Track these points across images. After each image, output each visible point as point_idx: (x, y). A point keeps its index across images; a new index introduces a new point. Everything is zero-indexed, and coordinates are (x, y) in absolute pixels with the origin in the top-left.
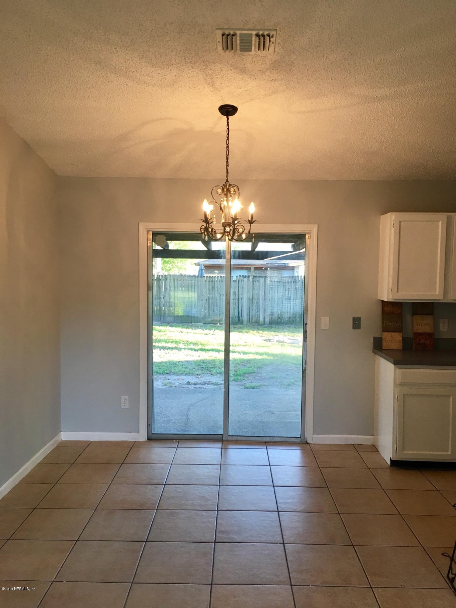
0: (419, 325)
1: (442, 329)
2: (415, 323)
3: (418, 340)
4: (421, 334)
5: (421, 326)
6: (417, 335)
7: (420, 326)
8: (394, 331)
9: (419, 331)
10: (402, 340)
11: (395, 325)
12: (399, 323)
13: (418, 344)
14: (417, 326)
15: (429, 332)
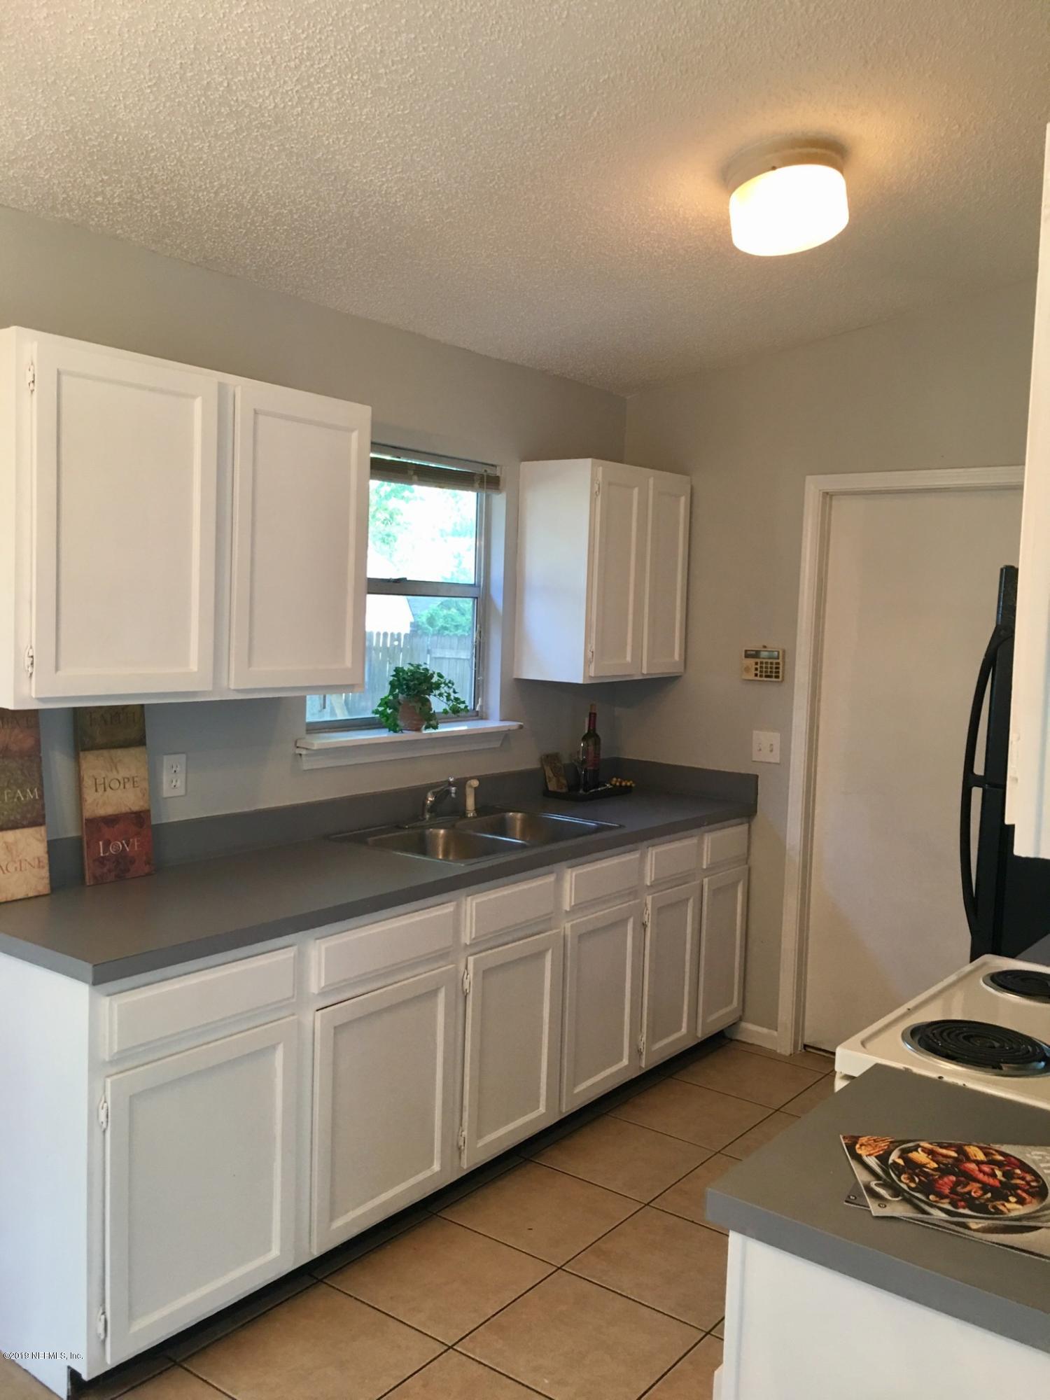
0: (101, 789)
1: (166, 791)
2: (88, 782)
3: (101, 843)
4: (110, 821)
5: (108, 789)
6: (98, 826)
7: (105, 790)
8: (14, 826)
9: (102, 812)
10: (46, 856)
11: (19, 798)
12: (32, 791)
13: (102, 857)
14: (96, 791)
15: (136, 808)
